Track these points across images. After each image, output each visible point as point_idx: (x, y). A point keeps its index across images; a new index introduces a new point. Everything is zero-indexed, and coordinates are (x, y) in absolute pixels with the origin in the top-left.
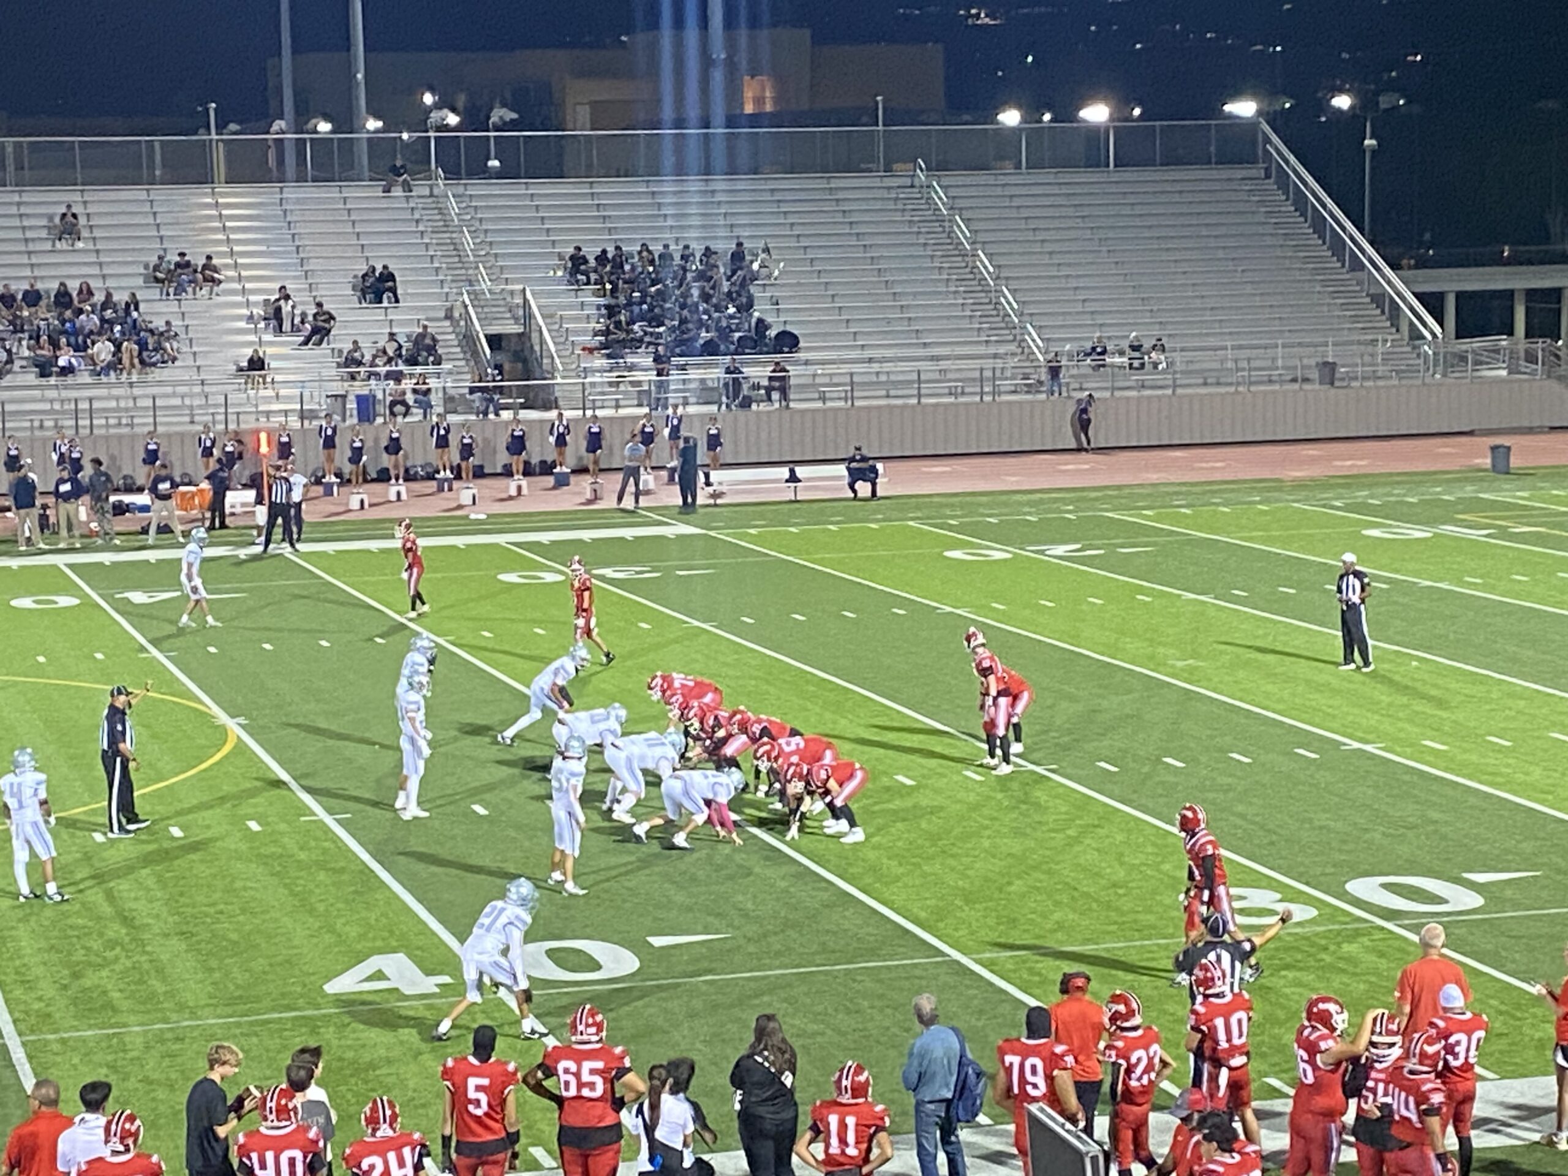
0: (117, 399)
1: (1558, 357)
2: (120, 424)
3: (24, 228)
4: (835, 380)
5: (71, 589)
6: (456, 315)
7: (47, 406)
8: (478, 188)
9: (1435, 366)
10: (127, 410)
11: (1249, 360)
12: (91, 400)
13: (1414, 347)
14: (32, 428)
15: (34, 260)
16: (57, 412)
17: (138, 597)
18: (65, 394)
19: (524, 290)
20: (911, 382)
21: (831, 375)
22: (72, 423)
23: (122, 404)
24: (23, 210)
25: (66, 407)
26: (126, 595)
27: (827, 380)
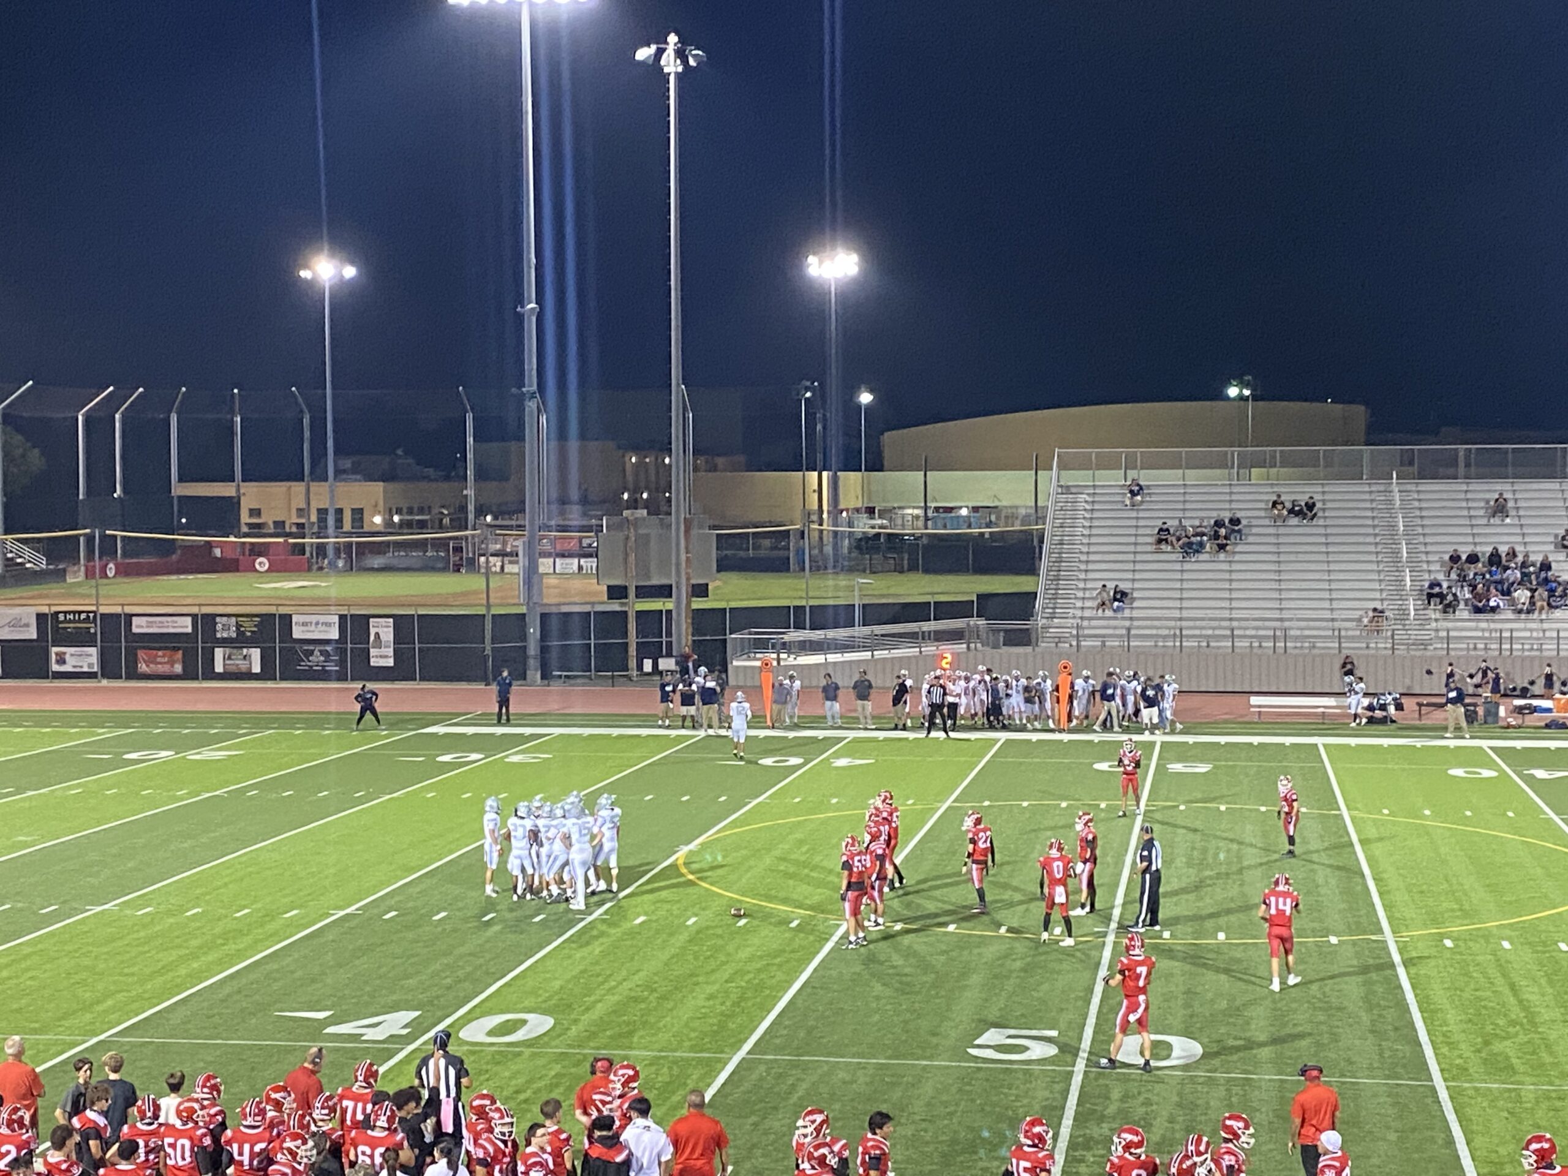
0: (1531, 630)
2: (1532, 649)
3: (1469, 508)
5: (1491, 765)
7: (1480, 634)
10: (1538, 639)
12: (1512, 631)
14: (1468, 649)
15: (1475, 531)
16: (1486, 638)
17: (1540, 774)
18: (1492, 626)
22: (1497, 646)
23: (1535, 634)
24: (1469, 496)
25: (1494, 635)
26: (1532, 772)
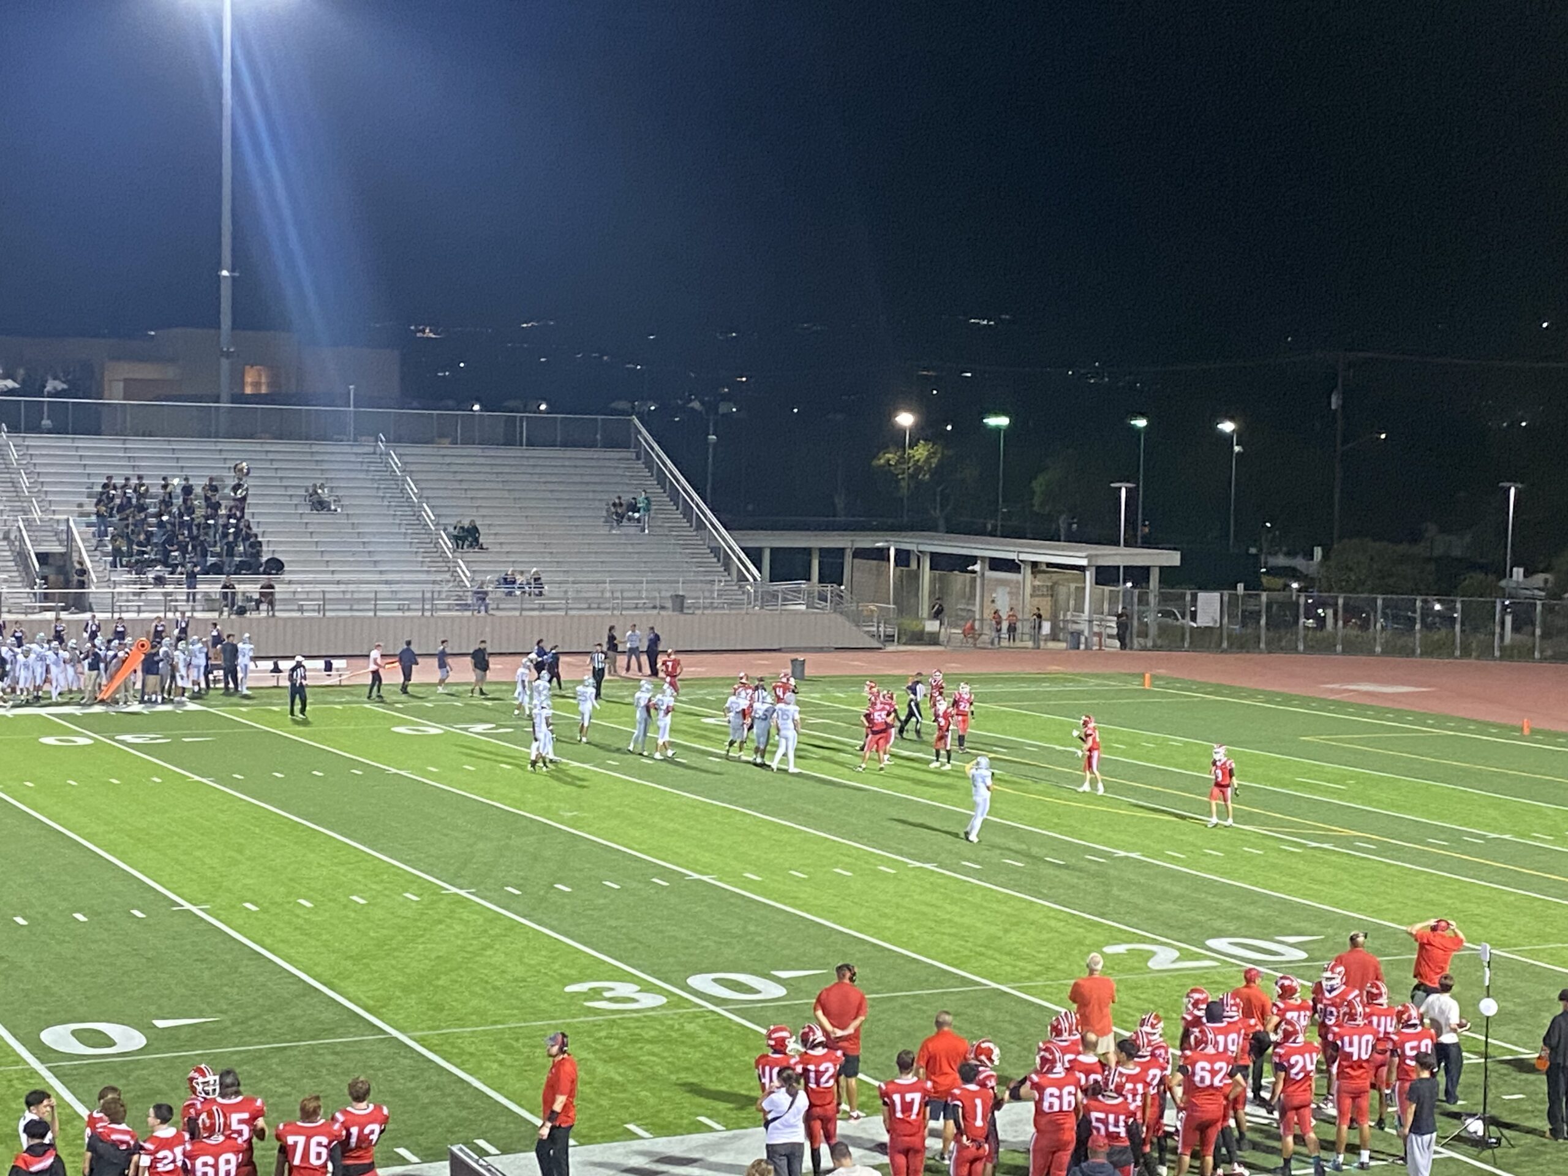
1: (841, 597)
4: (311, 596)
6: (12, 537)
8: (33, 440)
9: (756, 600)
11: (622, 592)
13: (740, 587)
19: (68, 520)
20: (368, 600)
21: (308, 592)
27: (304, 596)
